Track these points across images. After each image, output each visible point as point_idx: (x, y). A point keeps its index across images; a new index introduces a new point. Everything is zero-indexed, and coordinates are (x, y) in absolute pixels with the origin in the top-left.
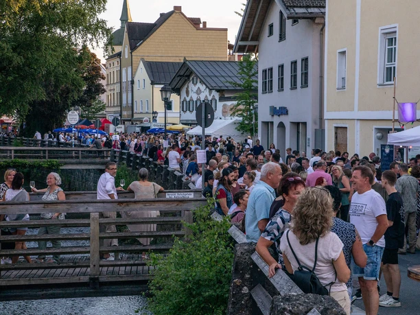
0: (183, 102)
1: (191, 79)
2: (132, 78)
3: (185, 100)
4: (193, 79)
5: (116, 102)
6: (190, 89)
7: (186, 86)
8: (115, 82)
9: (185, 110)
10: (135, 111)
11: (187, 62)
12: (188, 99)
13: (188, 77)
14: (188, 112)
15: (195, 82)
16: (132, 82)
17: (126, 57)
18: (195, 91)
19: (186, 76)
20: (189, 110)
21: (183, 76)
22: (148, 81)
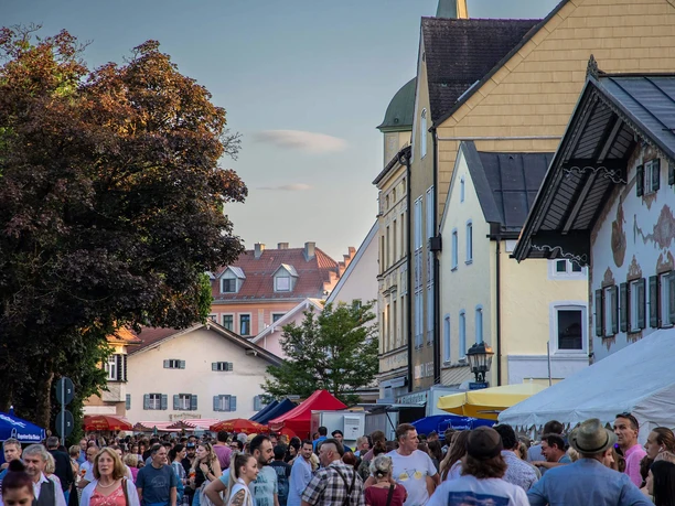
0: (602, 292)
1: (633, 174)
2: (436, 226)
3: (609, 284)
4: (641, 170)
5: (399, 335)
6: (627, 228)
7: (612, 217)
8: (398, 259)
9: (608, 332)
10: (444, 359)
11: (603, 85)
12: (620, 277)
13: (620, 165)
14: (622, 336)
15: (648, 188)
16: (436, 245)
17: (424, 153)
18: (648, 230)
19: (609, 163)
20: (627, 329)
21: (592, 161)
22: (482, 228)
